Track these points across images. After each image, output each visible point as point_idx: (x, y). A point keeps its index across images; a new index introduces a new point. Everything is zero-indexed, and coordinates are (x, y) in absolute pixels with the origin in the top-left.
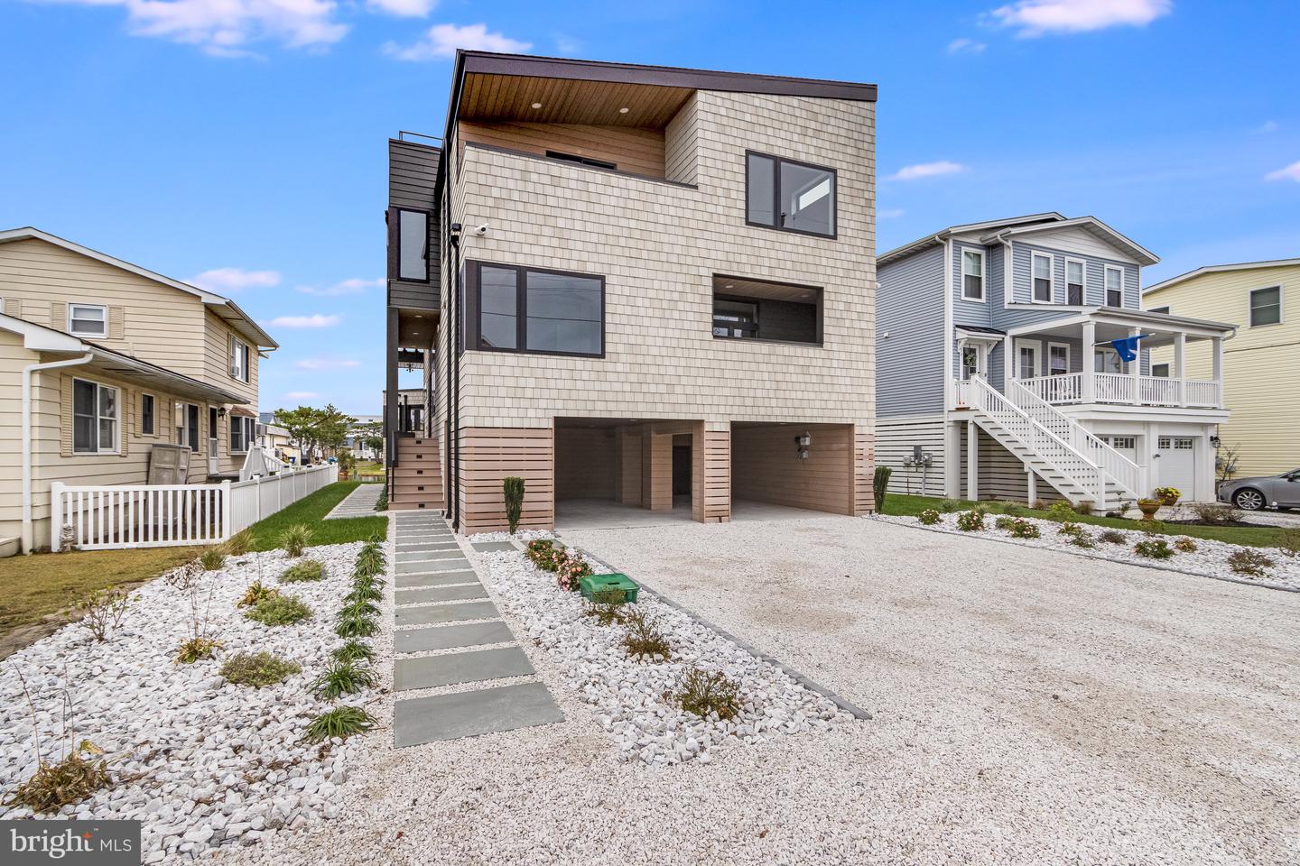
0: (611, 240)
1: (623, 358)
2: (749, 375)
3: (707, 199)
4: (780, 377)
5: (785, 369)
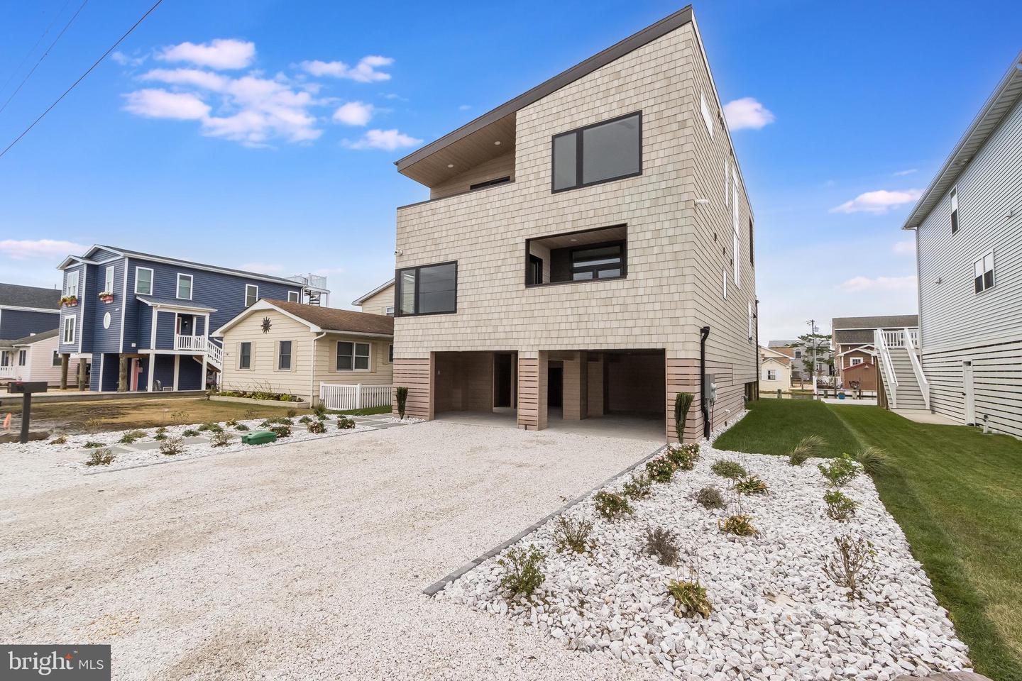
1: (466, 311)
3: (522, 186)
5: (587, 303)
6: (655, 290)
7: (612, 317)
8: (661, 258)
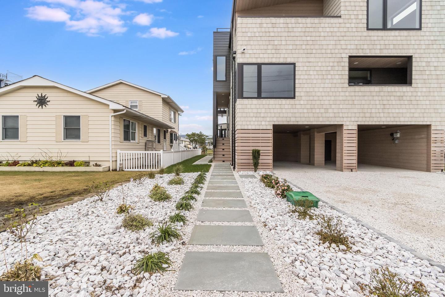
0: (298, 47)
1: (304, 98)
2: (368, 102)
3: (346, 21)
4: (385, 102)
5: (388, 98)
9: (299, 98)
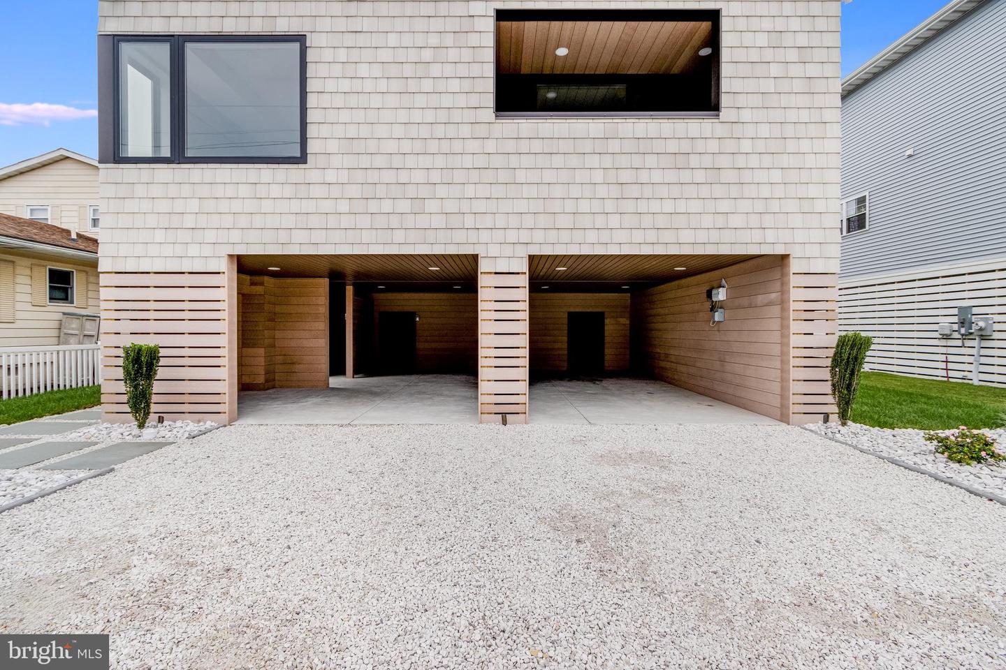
1: (337, 161)
2: (564, 176)
4: (626, 176)
5: (637, 161)
6: (773, 146)
7: (691, 191)
8: (784, 85)
9: (321, 161)
